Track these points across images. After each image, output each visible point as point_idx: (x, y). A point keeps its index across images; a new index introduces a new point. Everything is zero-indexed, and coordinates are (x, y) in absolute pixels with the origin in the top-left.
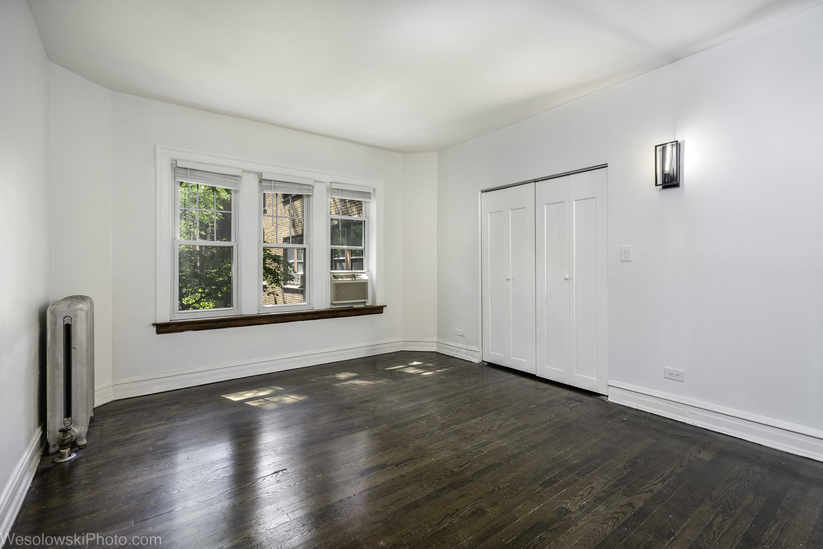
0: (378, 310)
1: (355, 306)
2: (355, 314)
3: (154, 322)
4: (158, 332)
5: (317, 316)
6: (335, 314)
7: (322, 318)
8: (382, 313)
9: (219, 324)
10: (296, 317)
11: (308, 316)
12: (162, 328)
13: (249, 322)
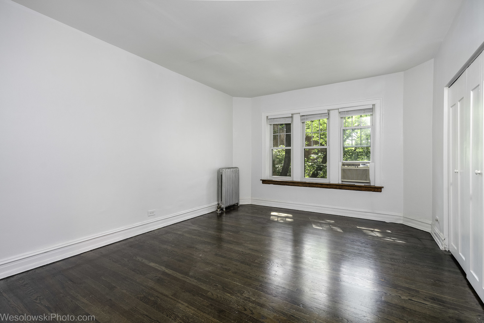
0: (378, 189)
1: (356, 184)
2: (356, 189)
3: (261, 179)
4: (263, 183)
5: (329, 186)
6: (341, 187)
7: (332, 188)
8: (381, 192)
9: (282, 183)
10: (316, 185)
11: (324, 186)
12: (264, 182)
13: (294, 184)
